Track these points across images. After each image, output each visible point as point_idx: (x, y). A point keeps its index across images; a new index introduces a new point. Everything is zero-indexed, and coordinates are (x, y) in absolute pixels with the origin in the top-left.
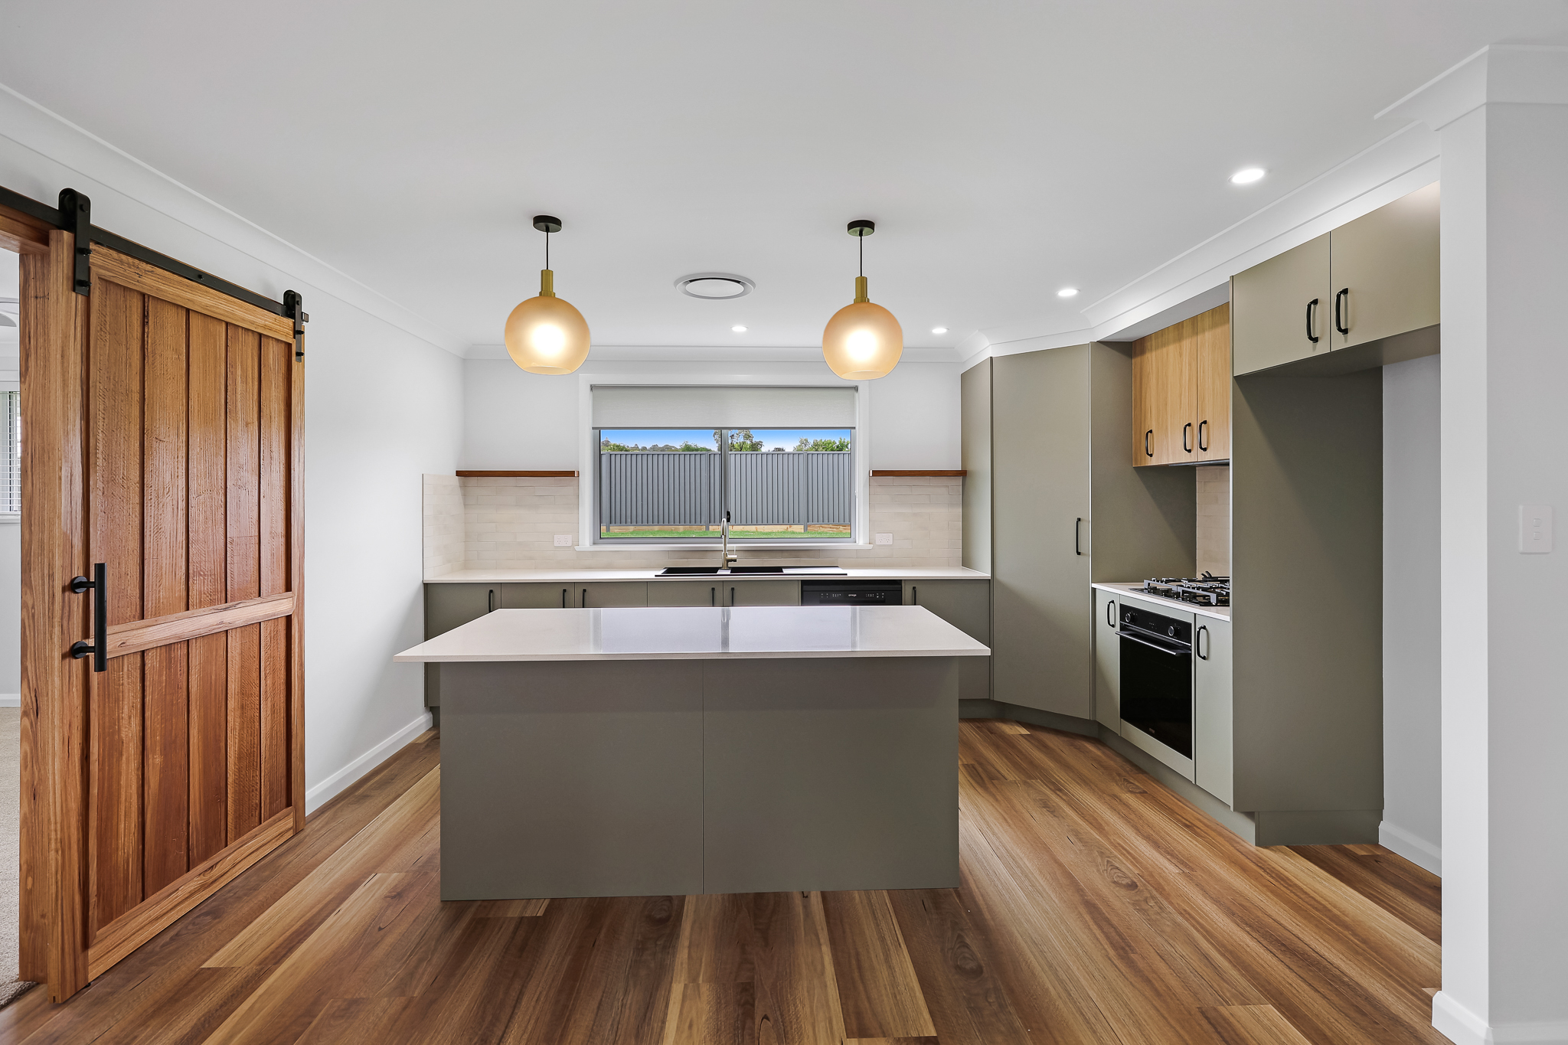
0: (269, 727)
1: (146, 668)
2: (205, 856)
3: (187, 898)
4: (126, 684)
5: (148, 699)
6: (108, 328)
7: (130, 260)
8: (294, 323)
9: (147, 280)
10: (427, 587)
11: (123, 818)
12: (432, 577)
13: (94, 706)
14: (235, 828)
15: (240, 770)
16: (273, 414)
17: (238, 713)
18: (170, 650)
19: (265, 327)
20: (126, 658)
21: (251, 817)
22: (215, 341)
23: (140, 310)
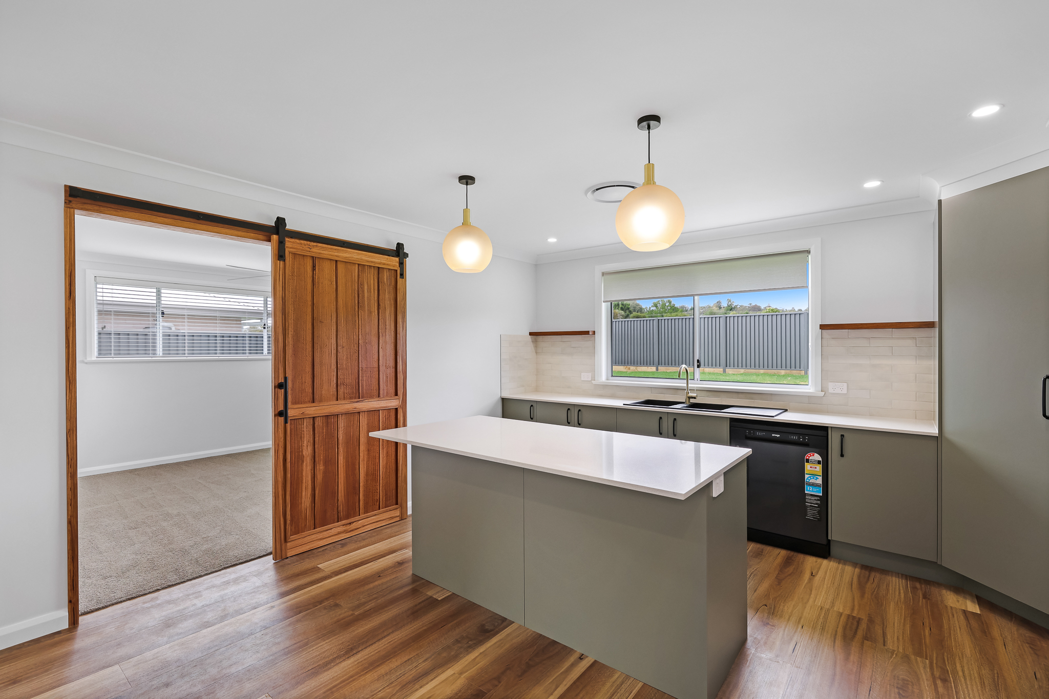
0: (385, 462)
1: (315, 425)
2: (347, 517)
3: (336, 534)
4: (305, 431)
5: (316, 439)
6: (295, 274)
7: (305, 242)
8: (399, 259)
9: (314, 250)
10: (504, 400)
11: (304, 490)
12: (507, 395)
13: (288, 438)
14: (364, 508)
15: (367, 481)
16: (387, 306)
17: (366, 453)
18: (328, 419)
19: (380, 263)
20: (305, 420)
21: (372, 505)
22: (352, 274)
23: (311, 264)
